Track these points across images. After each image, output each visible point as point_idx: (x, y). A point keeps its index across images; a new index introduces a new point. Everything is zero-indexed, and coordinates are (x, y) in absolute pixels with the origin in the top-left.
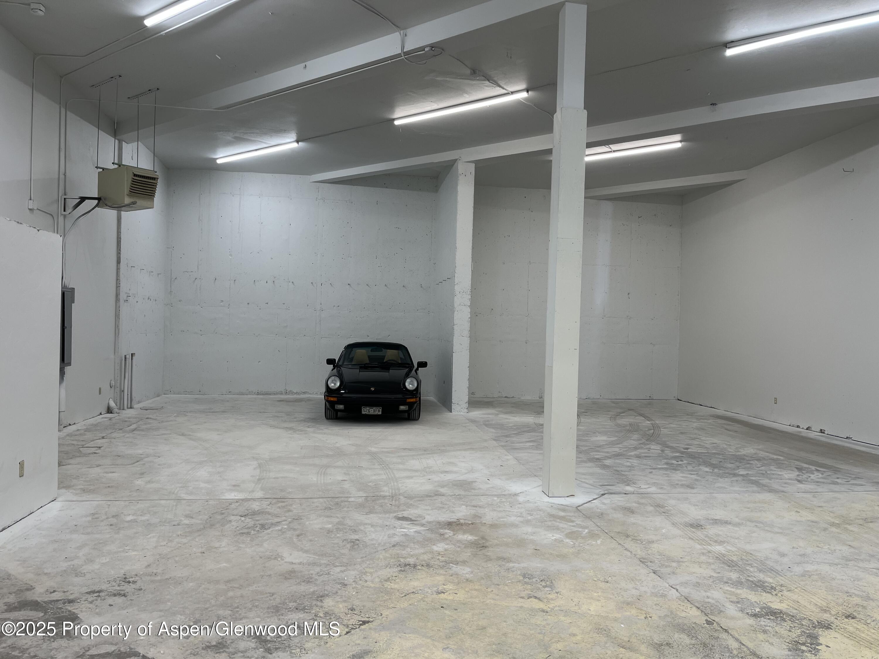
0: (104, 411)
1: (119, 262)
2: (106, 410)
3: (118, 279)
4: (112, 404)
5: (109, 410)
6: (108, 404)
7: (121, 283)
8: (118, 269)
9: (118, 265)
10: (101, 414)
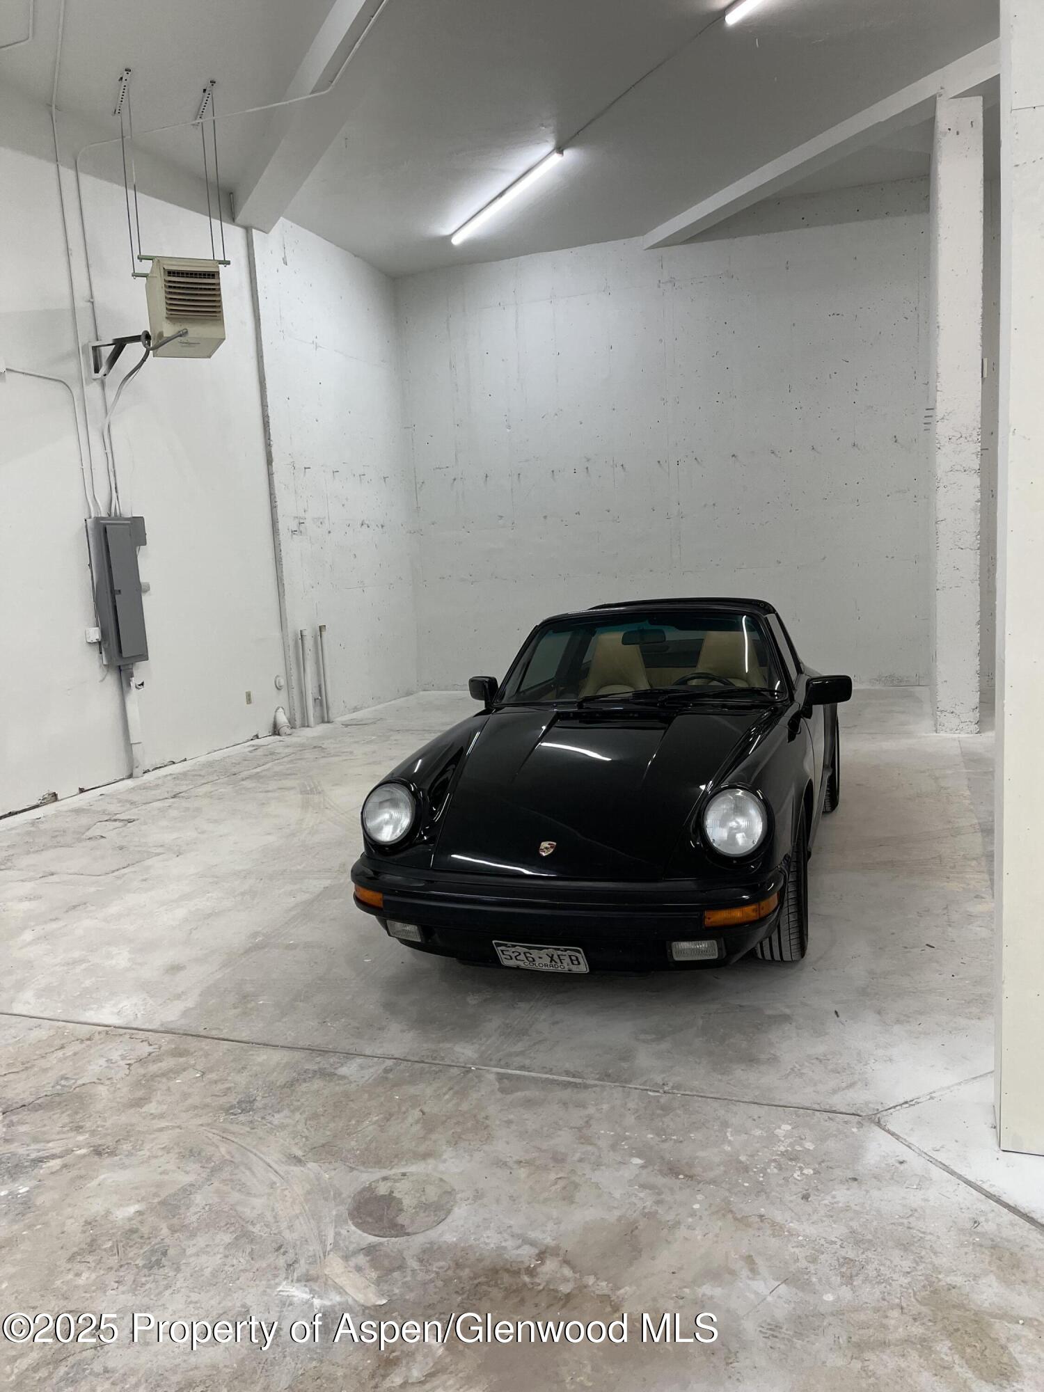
0: (264, 729)
1: (269, 461)
2: (270, 727)
3: (272, 495)
4: (282, 719)
5: (276, 731)
6: (275, 718)
7: (277, 499)
8: (270, 475)
9: (270, 466)
10: (257, 737)
